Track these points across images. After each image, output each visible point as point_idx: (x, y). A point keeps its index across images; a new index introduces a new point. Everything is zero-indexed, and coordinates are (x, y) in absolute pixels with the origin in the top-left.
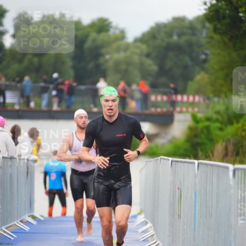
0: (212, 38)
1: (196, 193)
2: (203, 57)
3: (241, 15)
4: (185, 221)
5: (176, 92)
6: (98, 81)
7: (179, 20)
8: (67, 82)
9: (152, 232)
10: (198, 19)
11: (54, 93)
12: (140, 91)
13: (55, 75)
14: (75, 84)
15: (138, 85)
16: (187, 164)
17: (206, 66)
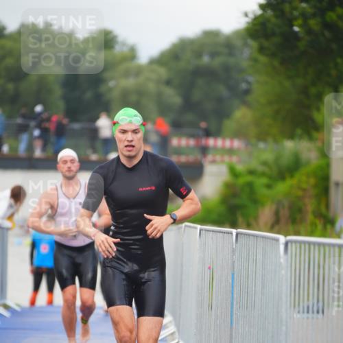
0: (255, 60)
1: (233, 274)
2: (244, 86)
3: (296, 29)
4: (219, 313)
5: (208, 134)
6: (97, 118)
7: (211, 35)
8: (54, 118)
9: (172, 329)
10: (237, 33)
11: (37, 133)
12: (157, 132)
13: (39, 108)
14: (65, 121)
15: (155, 123)
16: (221, 234)
17: (250, 98)
